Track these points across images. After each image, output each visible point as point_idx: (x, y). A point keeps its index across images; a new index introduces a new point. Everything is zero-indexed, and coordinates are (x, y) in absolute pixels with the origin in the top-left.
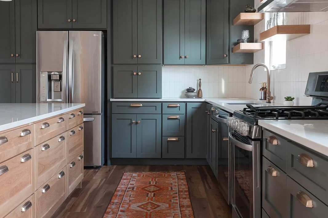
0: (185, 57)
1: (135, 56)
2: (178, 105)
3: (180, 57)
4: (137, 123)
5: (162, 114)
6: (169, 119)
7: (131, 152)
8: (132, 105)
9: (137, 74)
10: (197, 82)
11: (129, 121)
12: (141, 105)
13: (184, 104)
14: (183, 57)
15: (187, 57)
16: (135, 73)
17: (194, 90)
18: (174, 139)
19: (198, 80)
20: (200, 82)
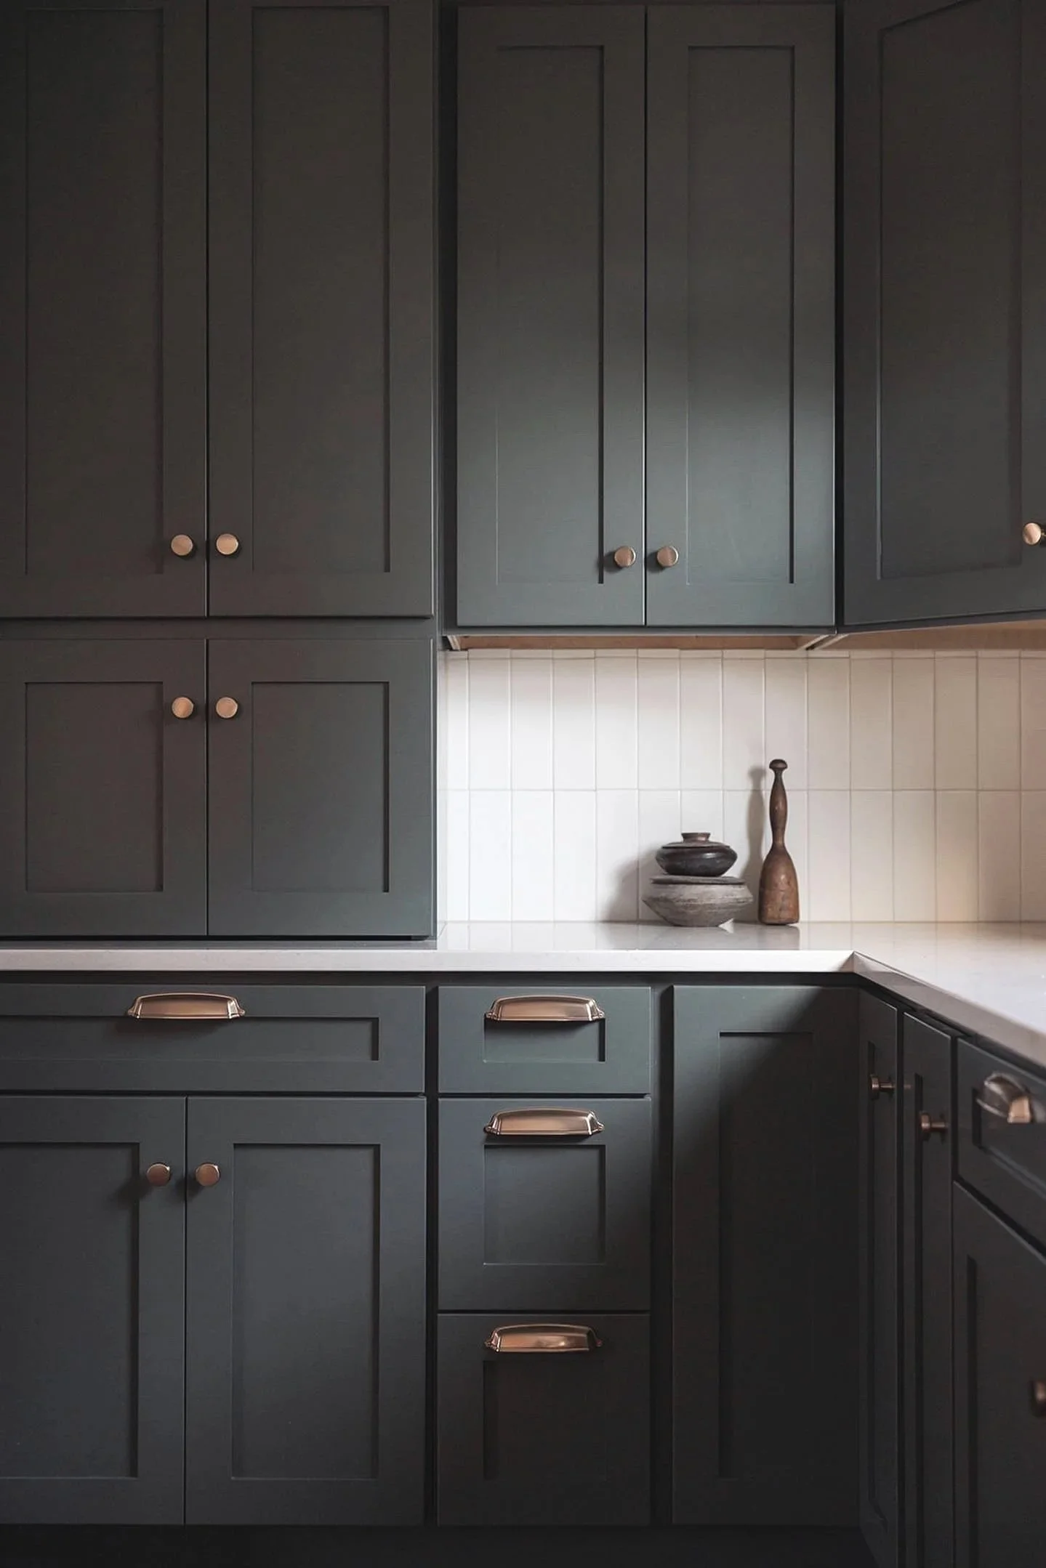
0: (653, 563)
1: (183, 545)
2: (590, 1009)
3: (607, 563)
4: (188, 1186)
5: (432, 1094)
6: (496, 1142)
7: (133, 1471)
8: (138, 1011)
9: (205, 712)
10: (748, 785)
11: (118, 1166)
12: (232, 1009)
13: (648, 995)
14: (633, 558)
15: (673, 557)
16: (182, 707)
17: (727, 855)
18: (557, 1342)
19: (757, 775)
20: (778, 789)
